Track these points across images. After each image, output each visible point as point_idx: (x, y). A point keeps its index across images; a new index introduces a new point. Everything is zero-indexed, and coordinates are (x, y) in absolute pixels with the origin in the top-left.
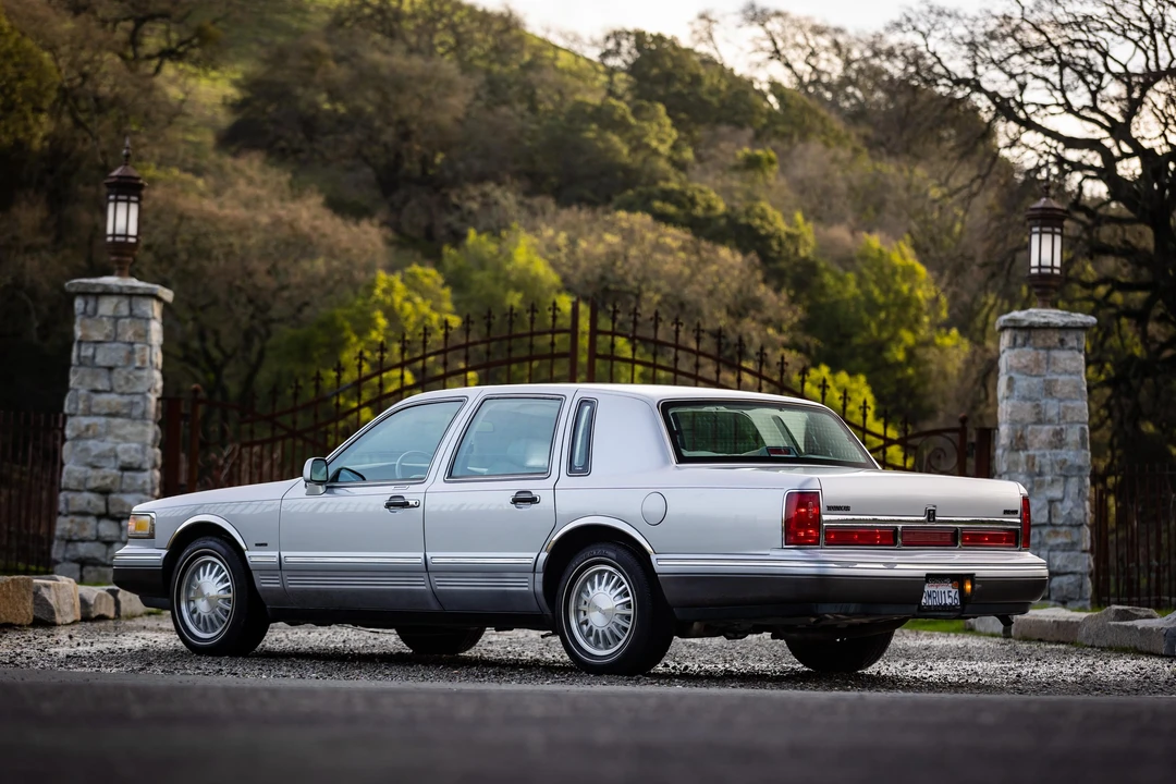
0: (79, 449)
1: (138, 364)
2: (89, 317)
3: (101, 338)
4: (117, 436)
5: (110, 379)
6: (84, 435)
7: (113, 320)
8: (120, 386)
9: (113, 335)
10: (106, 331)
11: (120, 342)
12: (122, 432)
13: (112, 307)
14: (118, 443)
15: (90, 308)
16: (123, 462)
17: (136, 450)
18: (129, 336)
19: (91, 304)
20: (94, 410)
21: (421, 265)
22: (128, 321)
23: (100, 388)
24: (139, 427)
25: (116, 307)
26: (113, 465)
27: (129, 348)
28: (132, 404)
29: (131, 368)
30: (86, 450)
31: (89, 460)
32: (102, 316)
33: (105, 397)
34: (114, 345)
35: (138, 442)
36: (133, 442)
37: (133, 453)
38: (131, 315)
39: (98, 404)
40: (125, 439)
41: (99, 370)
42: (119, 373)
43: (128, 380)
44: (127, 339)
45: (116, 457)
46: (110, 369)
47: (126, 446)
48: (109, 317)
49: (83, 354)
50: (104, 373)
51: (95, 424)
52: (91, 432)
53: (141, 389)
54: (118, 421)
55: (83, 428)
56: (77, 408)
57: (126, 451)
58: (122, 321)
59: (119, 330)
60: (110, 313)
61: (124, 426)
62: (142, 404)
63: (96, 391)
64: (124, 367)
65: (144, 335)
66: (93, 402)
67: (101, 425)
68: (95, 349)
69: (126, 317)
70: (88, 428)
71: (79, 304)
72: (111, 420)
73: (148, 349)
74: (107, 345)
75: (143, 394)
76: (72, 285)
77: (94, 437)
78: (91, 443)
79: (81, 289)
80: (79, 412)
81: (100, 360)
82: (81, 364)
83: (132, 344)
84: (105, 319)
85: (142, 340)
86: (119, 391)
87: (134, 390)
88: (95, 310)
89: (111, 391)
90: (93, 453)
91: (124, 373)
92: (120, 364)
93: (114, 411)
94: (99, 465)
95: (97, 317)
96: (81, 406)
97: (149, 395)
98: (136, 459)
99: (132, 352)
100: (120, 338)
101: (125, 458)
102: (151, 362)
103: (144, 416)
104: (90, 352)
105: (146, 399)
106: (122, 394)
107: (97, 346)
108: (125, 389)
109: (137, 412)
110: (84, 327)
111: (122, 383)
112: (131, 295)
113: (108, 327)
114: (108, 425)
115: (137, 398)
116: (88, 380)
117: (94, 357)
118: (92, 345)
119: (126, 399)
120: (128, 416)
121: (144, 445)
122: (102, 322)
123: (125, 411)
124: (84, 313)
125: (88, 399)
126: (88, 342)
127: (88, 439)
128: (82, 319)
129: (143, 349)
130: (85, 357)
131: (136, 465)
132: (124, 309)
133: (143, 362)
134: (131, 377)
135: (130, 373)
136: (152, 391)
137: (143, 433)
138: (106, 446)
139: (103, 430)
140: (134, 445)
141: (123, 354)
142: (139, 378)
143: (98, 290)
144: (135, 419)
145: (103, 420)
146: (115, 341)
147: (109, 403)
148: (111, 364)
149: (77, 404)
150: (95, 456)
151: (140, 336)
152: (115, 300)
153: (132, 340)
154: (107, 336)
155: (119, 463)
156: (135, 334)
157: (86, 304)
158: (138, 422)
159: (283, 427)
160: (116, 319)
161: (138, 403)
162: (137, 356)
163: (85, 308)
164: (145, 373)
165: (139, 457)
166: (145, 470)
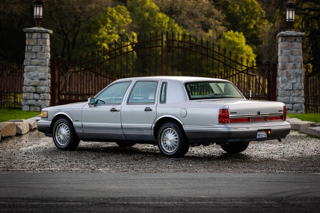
0: (28, 75)
1: (43, 51)
2: (30, 39)
3: (33, 44)
4: (38, 71)
5: (36, 55)
6: (29, 71)
7: (36, 39)
8: (39, 57)
9: (37, 43)
10: (35, 42)
11: (38, 45)
12: (40, 70)
13: (36, 36)
14: (39, 73)
15: (30, 36)
16: (40, 78)
17: (44, 75)
18: (41, 43)
19: (30, 35)
20: (32, 64)
21: (121, 5)
22: (40, 39)
23: (33, 58)
24: (44, 68)
25: (37, 36)
26: (37, 79)
27: (41, 47)
28: (42, 62)
29: (42, 52)
30: (30, 75)
31: (31, 77)
32: (33, 38)
33: (35, 60)
34: (37, 46)
35: (44, 72)
36: (43, 72)
37: (43, 75)
38: (41, 38)
39: (33, 62)
40: (41, 72)
41: (33, 53)
42: (39, 54)
43: (41, 56)
44: (40, 45)
45: (38, 76)
46: (36, 53)
47: (41, 73)
48: (35, 38)
49: (28, 49)
50: (34, 54)
51: (32, 68)
52: (31, 70)
53: (44, 58)
54: (38, 67)
55: (29, 69)
56: (27, 64)
57: (41, 75)
58: (39, 39)
59: (38, 42)
60: (36, 37)
61: (40, 68)
62: (45, 62)
63: (32, 59)
64: (40, 52)
65: (45, 43)
66: (32, 62)
67: (34, 68)
68: (32, 47)
69: (40, 38)
70: (30, 69)
71: (27, 35)
72: (37, 66)
73: (46, 47)
74: (35, 46)
75: (45, 59)
76: (25, 30)
77: (32, 71)
78: (31, 73)
79: (27, 31)
80: (28, 65)
81: (33, 50)
82: (28, 52)
83: (42, 46)
84: (34, 39)
85: (45, 44)
86: (39, 58)
87: (43, 58)
88: (32, 37)
89: (36, 59)
90: (32, 76)
91: (40, 54)
92: (39, 51)
93: (37, 64)
94: (34, 79)
95: (32, 39)
96: (28, 63)
97: (47, 59)
98: (44, 77)
99: (42, 48)
100: (39, 44)
101: (41, 77)
102: (47, 50)
103: (45, 65)
104: (30, 48)
105: (46, 61)
106: (39, 59)
107: (32, 46)
108: (40, 58)
109: (44, 64)
110: (28, 41)
111: (39, 56)
112: (41, 32)
113: (35, 41)
114: (36, 68)
115: (43, 61)
116: (30, 56)
117: (31, 49)
118: (31, 46)
119: (41, 61)
120: (41, 65)
121: (46, 73)
122: (33, 40)
123: (40, 64)
124: (29, 37)
125: (30, 61)
126: (30, 45)
127: (30, 72)
128: (28, 39)
129: (45, 47)
130: (29, 50)
131: (44, 79)
132: (39, 36)
133: (45, 50)
134: (42, 55)
135: (41, 54)
136: (48, 58)
137: (45, 70)
138: (35, 74)
139: (35, 69)
140: (43, 73)
141: (39, 48)
142: (44, 55)
143: (32, 31)
144: (43, 66)
145: (34, 67)
146: (37, 45)
147: (36, 62)
148: (36, 51)
149: (27, 62)
150: (33, 76)
151: (44, 43)
152: (37, 34)
153: (42, 44)
154: (35, 44)
155: (39, 78)
156: (43, 43)
157: (29, 35)
158: (44, 67)
159: (83, 67)
160: (37, 39)
161: (44, 62)
162: (43, 49)
163: (29, 36)
164: (45, 54)
165: (45, 76)
166: (46, 80)
